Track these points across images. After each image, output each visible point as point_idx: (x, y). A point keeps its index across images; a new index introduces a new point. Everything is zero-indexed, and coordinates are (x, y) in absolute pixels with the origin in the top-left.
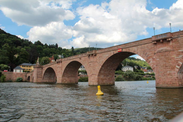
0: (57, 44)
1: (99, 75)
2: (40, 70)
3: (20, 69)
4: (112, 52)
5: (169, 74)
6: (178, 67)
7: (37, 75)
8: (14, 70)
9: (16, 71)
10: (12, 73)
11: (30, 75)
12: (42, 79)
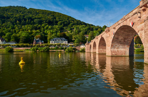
1: (99, 49)
2: (88, 46)
3: (84, 45)
7: (87, 48)
9: (82, 47)
10: (80, 48)
12: (89, 50)
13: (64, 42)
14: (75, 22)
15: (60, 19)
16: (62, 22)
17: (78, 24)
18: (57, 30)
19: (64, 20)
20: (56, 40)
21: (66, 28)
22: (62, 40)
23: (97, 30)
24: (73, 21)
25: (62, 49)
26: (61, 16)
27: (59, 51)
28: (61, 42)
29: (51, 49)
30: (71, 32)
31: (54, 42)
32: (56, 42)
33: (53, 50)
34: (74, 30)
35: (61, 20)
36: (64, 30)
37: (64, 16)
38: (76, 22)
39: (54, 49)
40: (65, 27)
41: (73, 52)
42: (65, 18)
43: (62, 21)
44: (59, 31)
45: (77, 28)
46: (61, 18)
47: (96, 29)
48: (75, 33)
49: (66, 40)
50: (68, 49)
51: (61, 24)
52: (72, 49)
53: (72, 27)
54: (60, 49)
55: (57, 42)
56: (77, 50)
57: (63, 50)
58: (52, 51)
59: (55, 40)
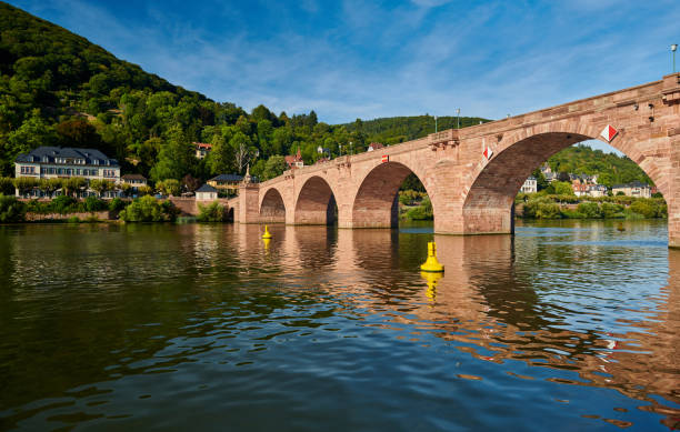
0: (313, 112)
1: (355, 208)
2: (253, 193)
3: (212, 189)
4: (374, 161)
5: (450, 209)
6: (465, 196)
7: (247, 204)
8: (198, 194)
9: (202, 197)
10: (193, 201)
11: (234, 206)
12: (258, 214)
13: (101, 171)
14: (118, 72)
15: (29, 45)
16: (41, 63)
17: (134, 86)
18: (18, 100)
19: (56, 51)
20: (51, 160)
21: (71, 98)
22: (89, 162)
23: (234, 122)
24: (108, 65)
25: (102, 206)
26: (30, 30)
27: (82, 219)
28: (85, 173)
29: (30, 210)
30: (108, 121)
31: (42, 172)
32: (51, 172)
33: (45, 212)
34: (116, 111)
35: (37, 51)
36: (62, 105)
37: (46, 29)
38: (126, 72)
39: (50, 208)
40: (62, 93)
41: (162, 221)
42: (55, 44)
43: (42, 54)
44: (36, 111)
45: (135, 102)
46: (34, 37)
47: (228, 117)
48: (130, 129)
49: (112, 164)
50: (135, 210)
51: (37, 72)
52: (158, 208)
53: (107, 94)
54: (87, 210)
55: (59, 172)
56: (179, 212)
57: (104, 216)
58: (39, 217)
59: (45, 160)
